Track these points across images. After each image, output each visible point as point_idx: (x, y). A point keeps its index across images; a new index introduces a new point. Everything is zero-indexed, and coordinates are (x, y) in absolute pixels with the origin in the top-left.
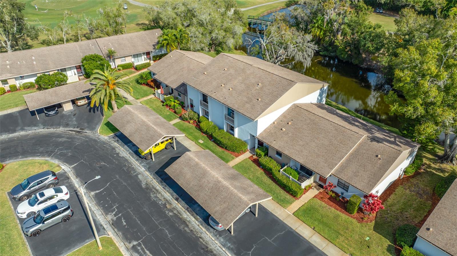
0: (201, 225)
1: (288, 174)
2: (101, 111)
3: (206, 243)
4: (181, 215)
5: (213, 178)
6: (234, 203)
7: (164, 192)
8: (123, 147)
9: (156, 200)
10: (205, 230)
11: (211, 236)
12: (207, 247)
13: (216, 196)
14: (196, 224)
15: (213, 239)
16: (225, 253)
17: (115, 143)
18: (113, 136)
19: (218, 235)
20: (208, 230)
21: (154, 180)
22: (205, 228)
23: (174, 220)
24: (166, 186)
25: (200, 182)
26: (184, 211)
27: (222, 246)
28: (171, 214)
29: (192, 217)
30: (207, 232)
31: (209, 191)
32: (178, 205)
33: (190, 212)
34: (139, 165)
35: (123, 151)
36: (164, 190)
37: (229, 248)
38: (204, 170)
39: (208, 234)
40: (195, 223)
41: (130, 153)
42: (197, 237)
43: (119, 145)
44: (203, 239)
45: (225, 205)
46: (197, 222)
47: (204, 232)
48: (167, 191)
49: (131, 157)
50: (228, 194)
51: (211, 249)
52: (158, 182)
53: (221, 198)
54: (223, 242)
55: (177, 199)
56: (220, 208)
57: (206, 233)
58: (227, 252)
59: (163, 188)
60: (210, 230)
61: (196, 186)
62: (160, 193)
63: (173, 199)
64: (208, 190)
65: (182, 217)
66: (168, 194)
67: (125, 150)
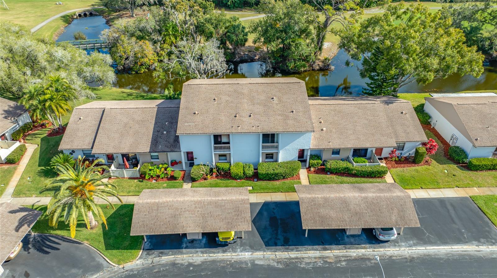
0: (375, 248)
1: (362, 163)
2: (64, 241)
3: (400, 256)
4: (351, 257)
5: (357, 199)
6: (399, 204)
7: (304, 253)
8: (182, 253)
9: (313, 265)
10: (383, 249)
11: (393, 249)
12: (406, 258)
13: (380, 210)
14: (370, 252)
15: (398, 249)
16: (418, 249)
17: (163, 258)
18: (145, 253)
19: (396, 244)
20: (385, 247)
21: (276, 253)
22: (381, 247)
23: (355, 265)
24: (298, 248)
25: (350, 211)
26: (346, 252)
27: (410, 248)
28: (344, 263)
29: (359, 250)
30: (387, 249)
31: (369, 211)
32: (334, 252)
33: (351, 248)
34: (236, 254)
35: (190, 257)
36: (302, 252)
37: (415, 245)
38: (339, 199)
39: (389, 249)
40: (368, 251)
41: (202, 253)
42: (388, 259)
43: (173, 256)
44: (394, 256)
45: (395, 211)
46: (368, 250)
47: (385, 251)
48: (306, 250)
49: (210, 255)
50: (385, 201)
51: (410, 257)
52: (284, 251)
53: (385, 208)
54: (406, 245)
55: (325, 249)
56: (395, 216)
57: (387, 251)
58: (419, 248)
59: (297, 251)
60: (386, 246)
61: (352, 216)
62: (303, 258)
63: (321, 252)
64: (367, 212)
65: (354, 257)
66: (311, 252)
67: (191, 255)
